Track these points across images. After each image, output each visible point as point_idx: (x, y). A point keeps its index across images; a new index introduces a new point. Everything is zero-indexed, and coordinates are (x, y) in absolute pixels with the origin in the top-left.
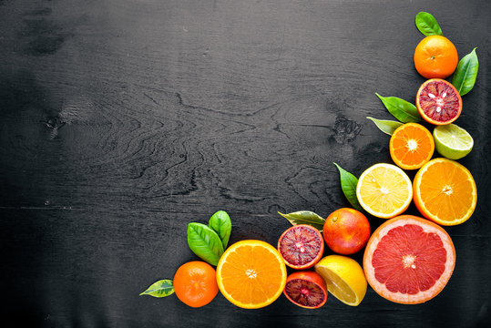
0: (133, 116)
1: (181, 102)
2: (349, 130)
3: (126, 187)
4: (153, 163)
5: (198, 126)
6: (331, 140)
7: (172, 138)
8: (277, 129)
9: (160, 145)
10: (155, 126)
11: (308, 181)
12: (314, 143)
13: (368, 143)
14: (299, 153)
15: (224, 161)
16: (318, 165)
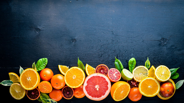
0: (98, 38)
1: (113, 34)
2: (165, 41)
3: (97, 60)
4: (105, 53)
5: (119, 41)
6: (160, 45)
7: (111, 45)
8: (143, 41)
9: (107, 47)
10: (105, 41)
11: (153, 57)
12: (154, 46)
13: (171, 45)
14: (150, 49)
15: (127, 52)
16: (156, 53)
